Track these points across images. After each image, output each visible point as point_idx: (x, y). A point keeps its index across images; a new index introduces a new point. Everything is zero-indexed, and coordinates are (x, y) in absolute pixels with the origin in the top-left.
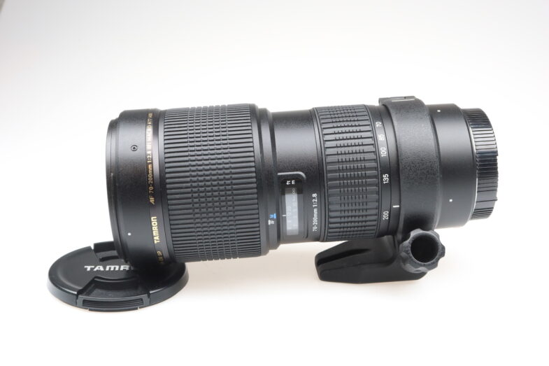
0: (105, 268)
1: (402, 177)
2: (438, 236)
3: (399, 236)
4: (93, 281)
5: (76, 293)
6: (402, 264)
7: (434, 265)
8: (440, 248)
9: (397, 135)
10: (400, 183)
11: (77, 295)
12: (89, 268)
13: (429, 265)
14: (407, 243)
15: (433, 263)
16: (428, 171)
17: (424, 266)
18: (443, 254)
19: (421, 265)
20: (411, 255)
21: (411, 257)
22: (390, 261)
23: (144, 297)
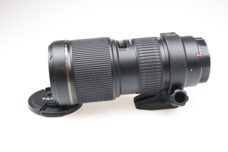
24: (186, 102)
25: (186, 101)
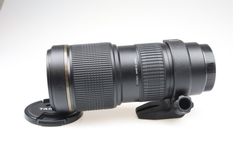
0: (48, 109)
1: (175, 73)
2: (191, 98)
3: (173, 99)
4: (43, 114)
5: (36, 119)
6: (175, 111)
7: (189, 111)
8: (192, 104)
9: (172, 55)
10: (174, 76)
11: (36, 120)
12: (41, 109)
13: (187, 111)
14: (178, 101)
15: (189, 110)
16: (186, 71)
17: (185, 111)
18: (193, 106)
19: (183, 111)
20: (179, 106)
21: (179, 107)
22: (169, 110)
23: (65, 120)
24: (191, 109)
25: (190, 107)
